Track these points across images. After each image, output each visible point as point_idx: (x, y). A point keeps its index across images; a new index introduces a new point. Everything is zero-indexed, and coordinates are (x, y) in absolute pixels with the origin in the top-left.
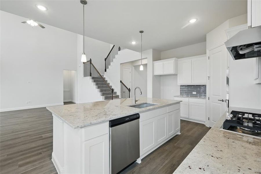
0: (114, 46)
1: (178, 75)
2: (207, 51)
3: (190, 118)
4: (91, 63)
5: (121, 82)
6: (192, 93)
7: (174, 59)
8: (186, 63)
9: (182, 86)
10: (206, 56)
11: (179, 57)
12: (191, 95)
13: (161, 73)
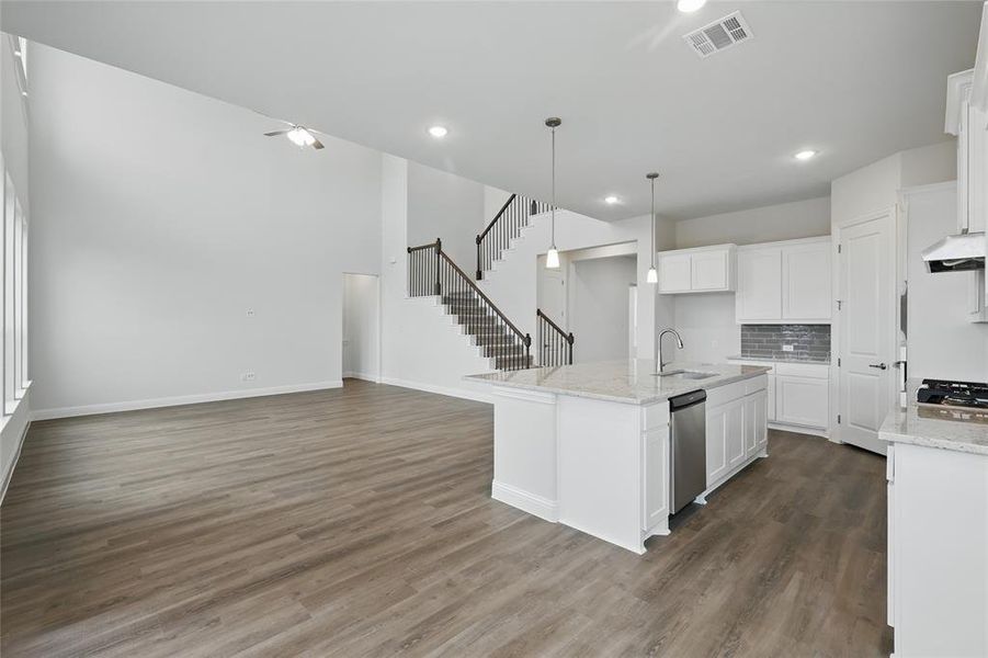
0: (514, 196)
1: (737, 294)
2: (835, 229)
3: (779, 419)
4: (439, 252)
5: (539, 312)
6: (780, 348)
7: (729, 246)
8: (764, 260)
9: (747, 327)
10: (831, 241)
11: (742, 241)
12: (777, 353)
13: (685, 289)
